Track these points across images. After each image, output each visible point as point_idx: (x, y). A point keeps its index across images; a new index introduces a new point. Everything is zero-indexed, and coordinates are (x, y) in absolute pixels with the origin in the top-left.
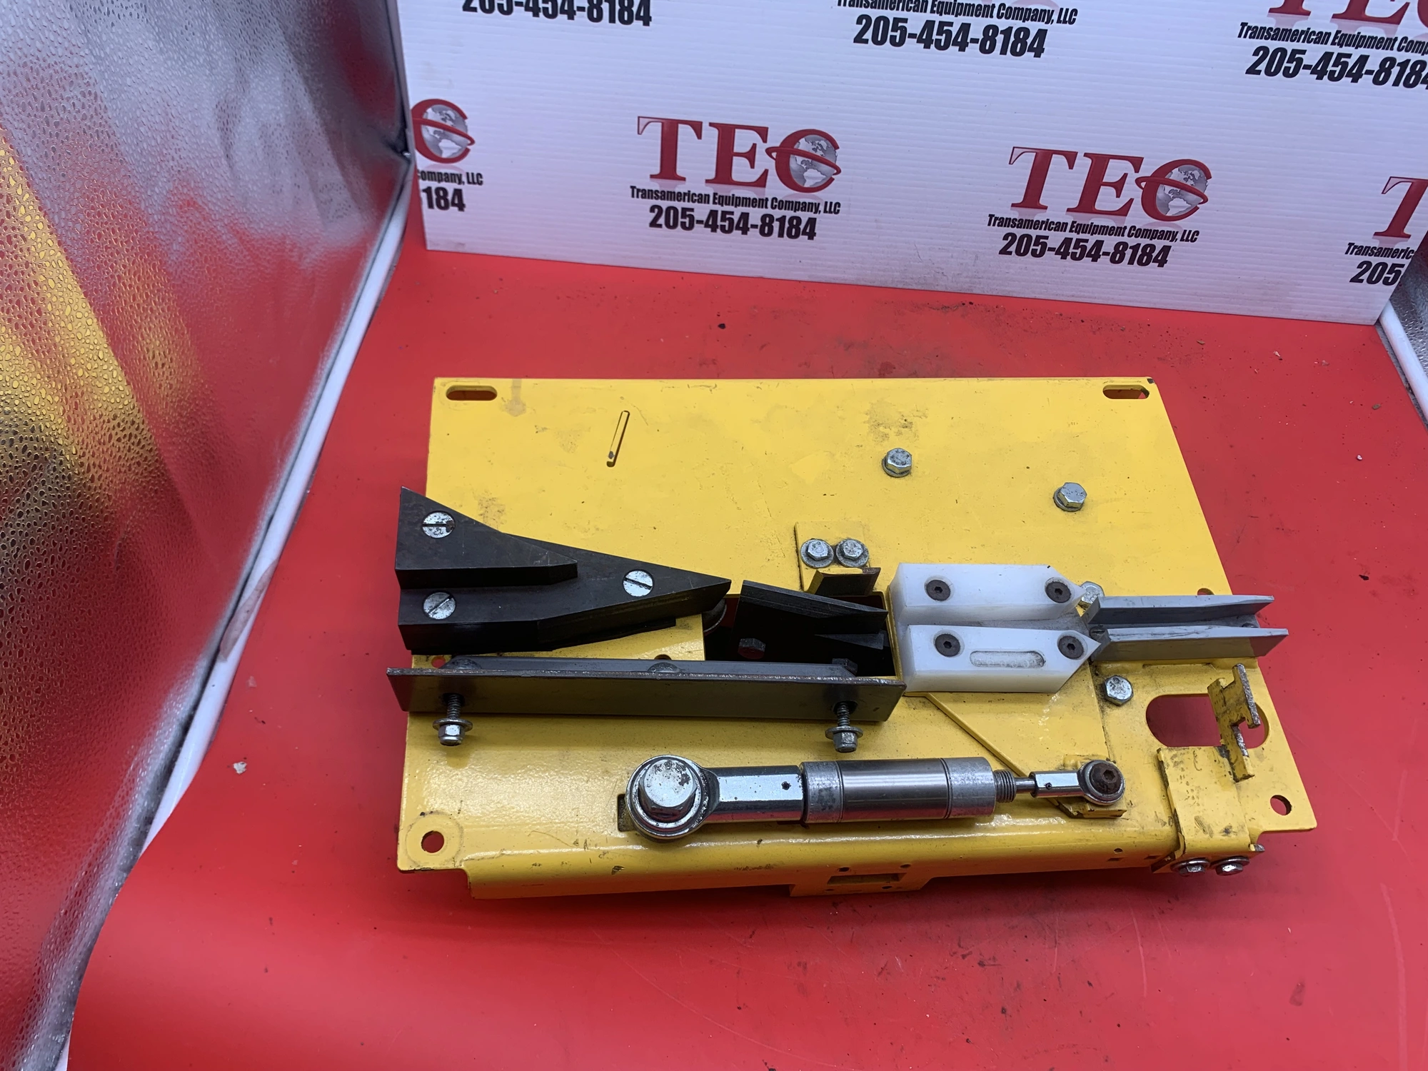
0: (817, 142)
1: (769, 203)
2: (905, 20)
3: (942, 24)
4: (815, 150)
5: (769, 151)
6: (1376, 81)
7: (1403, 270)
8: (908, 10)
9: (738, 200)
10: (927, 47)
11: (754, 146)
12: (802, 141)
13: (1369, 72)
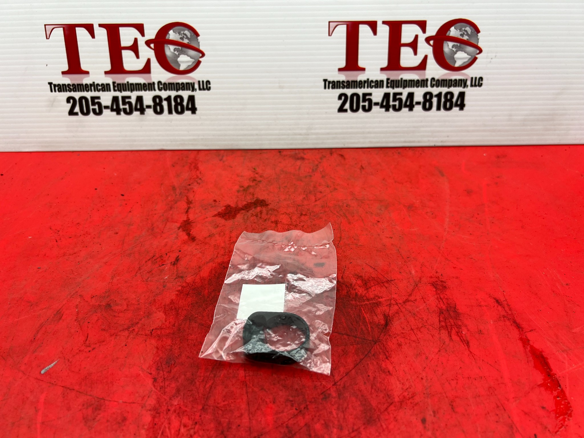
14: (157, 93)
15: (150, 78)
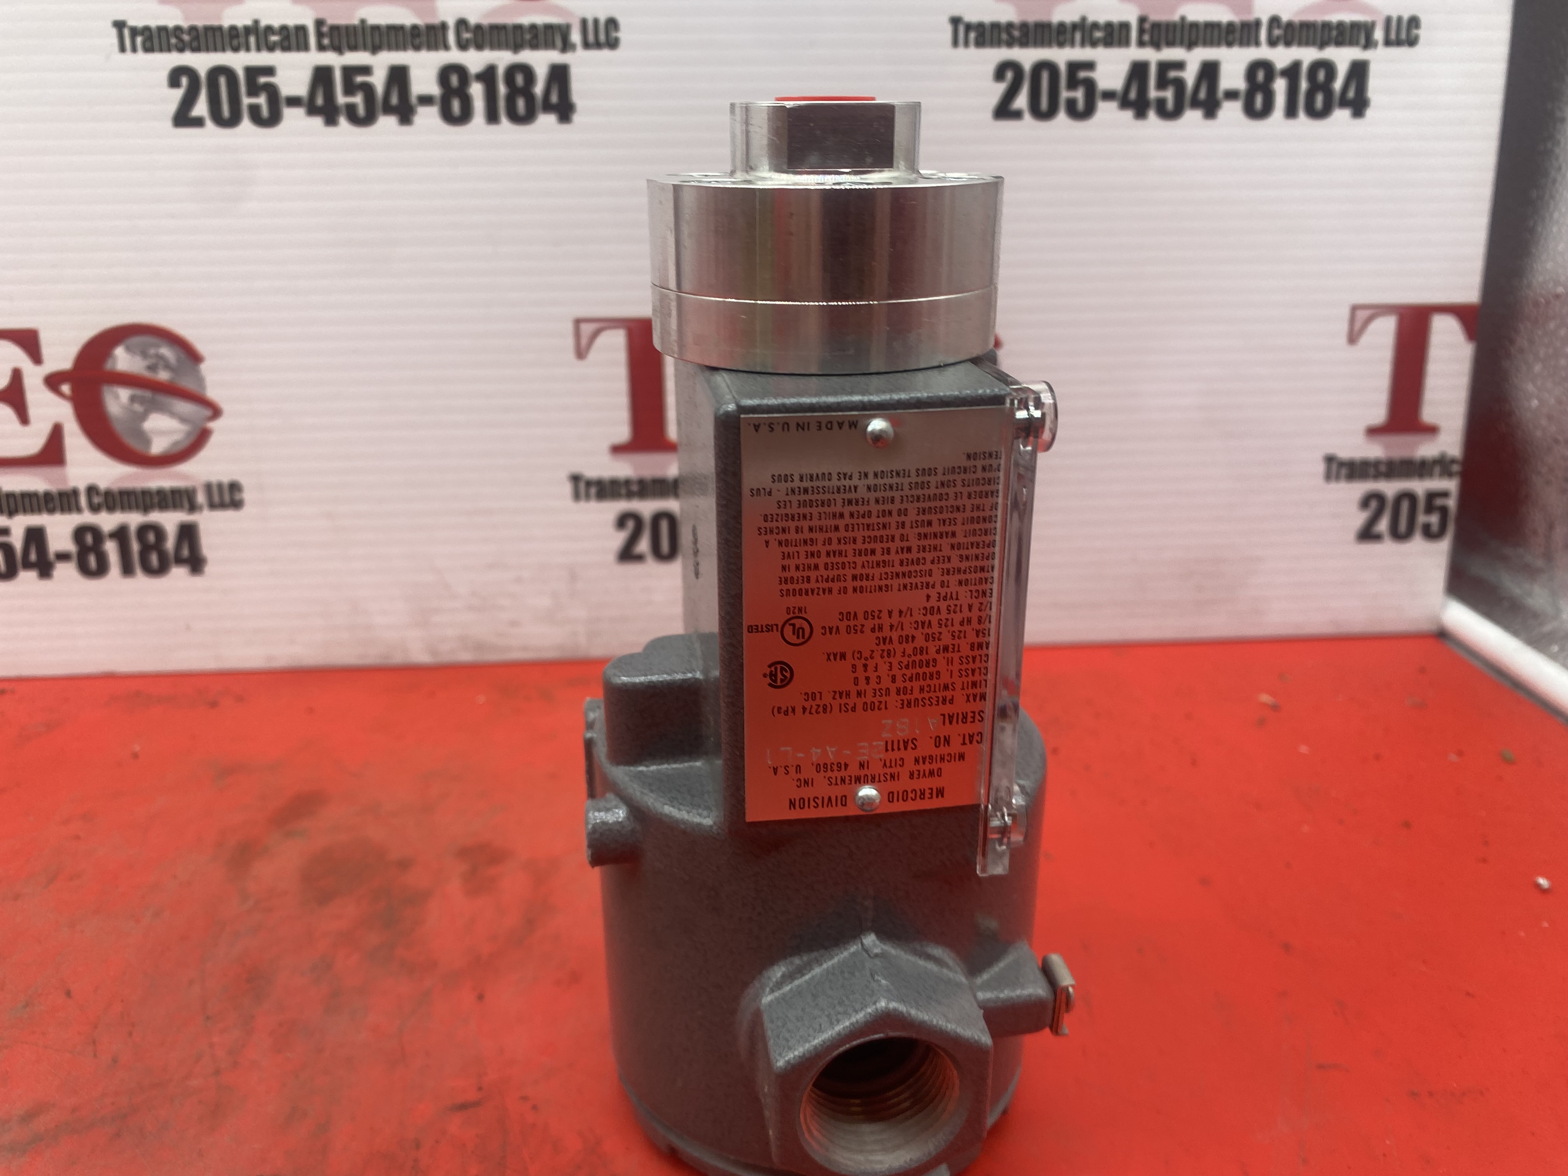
0: (152, 351)
1: (83, 501)
2: (269, 71)
3: (349, 72)
4: (152, 368)
5: (53, 382)
6: (1251, 112)
7: (1452, 503)
8: (271, 48)
9: (12, 501)
10: (331, 120)
11: (17, 375)
12: (120, 352)
13: (1232, 95)
14: (87, 517)
15: (64, 479)
